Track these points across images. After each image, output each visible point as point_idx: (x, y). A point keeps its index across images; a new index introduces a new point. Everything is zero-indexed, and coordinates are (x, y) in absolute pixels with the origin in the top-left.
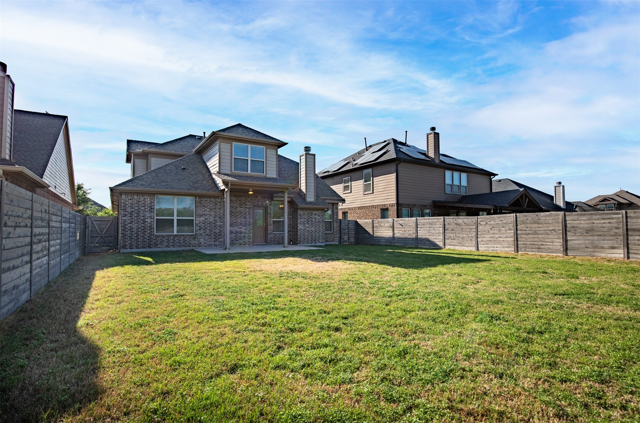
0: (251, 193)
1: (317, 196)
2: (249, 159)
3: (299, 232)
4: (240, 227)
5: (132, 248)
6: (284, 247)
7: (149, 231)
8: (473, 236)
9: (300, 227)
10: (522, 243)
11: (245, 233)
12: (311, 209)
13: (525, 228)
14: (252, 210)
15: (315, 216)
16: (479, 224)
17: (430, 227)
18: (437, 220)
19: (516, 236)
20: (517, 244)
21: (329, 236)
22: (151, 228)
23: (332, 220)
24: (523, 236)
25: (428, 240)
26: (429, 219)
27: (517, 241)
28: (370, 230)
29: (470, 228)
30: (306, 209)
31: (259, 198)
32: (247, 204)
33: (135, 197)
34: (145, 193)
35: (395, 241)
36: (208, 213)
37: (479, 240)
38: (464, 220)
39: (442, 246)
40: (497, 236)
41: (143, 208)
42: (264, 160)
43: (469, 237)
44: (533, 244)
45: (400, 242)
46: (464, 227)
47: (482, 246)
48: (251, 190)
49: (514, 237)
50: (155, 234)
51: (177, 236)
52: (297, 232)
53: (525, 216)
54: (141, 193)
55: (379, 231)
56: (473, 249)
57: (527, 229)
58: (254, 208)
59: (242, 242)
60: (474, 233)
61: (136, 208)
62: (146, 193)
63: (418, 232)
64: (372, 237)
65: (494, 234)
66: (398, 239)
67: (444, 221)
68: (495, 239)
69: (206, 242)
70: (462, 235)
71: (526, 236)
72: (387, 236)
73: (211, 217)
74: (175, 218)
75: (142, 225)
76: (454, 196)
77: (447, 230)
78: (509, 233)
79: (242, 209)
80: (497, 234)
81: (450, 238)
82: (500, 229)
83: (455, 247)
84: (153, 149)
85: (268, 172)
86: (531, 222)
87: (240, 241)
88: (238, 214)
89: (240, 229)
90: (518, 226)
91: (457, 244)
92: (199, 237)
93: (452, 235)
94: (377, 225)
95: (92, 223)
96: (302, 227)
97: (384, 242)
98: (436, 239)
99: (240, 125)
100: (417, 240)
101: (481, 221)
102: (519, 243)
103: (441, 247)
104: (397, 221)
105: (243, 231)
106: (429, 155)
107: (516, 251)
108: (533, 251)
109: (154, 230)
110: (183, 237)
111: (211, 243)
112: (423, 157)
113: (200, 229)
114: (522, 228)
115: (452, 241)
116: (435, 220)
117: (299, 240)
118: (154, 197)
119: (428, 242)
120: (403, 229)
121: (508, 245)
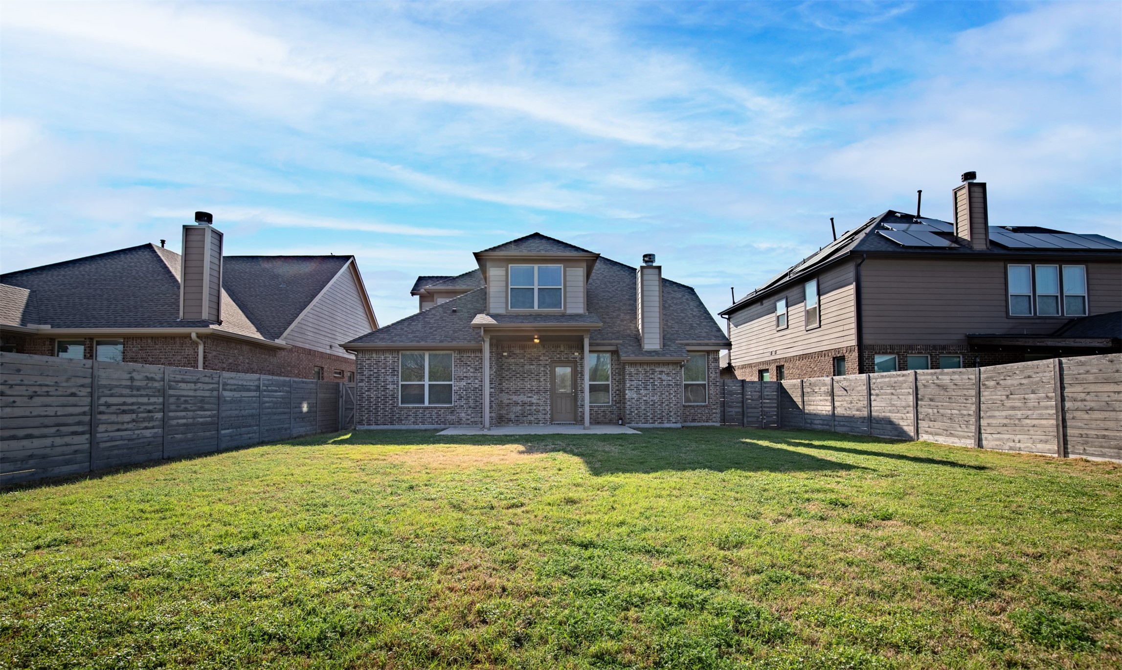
0: (537, 341)
1: (666, 339)
2: (536, 288)
3: (629, 403)
4: (530, 395)
5: (370, 425)
6: (584, 429)
7: (391, 402)
8: (971, 412)
9: (629, 394)
10: (1077, 432)
11: (538, 405)
12: (652, 363)
13: (1083, 396)
14: (549, 369)
15: (660, 376)
16: (984, 385)
17: (892, 394)
18: (903, 378)
19: (1060, 414)
20: (1065, 435)
21: (699, 411)
22: (394, 397)
23: (706, 382)
24: (1078, 414)
25: (890, 422)
26: (889, 377)
27: (1065, 427)
28: (798, 400)
29: (965, 395)
30: (641, 364)
31: (562, 349)
32: (541, 358)
33: (374, 355)
34: (386, 350)
35: (836, 423)
36: (472, 375)
37: (983, 422)
38: (953, 377)
39: (912, 434)
40: (1019, 413)
41: (383, 371)
42: (562, 287)
43: (963, 415)
44: (1104, 437)
45: (844, 426)
46: (954, 394)
47: (989, 436)
48: (536, 337)
49: (1057, 416)
50: (400, 405)
51: (427, 408)
52: (624, 403)
53: (1083, 364)
54: (381, 350)
55: (812, 403)
56: (970, 443)
57: (1088, 398)
58: (554, 364)
59: (532, 419)
60: (973, 408)
61: (375, 371)
62: (388, 350)
63: (873, 403)
64: (802, 412)
65: (1013, 408)
66: (840, 419)
67: (916, 379)
68: (1017, 422)
69: (469, 417)
70: (949, 412)
71: (1086, 416)
72: (824, 412)
73: (476, 381)
74: (427, 383)
75: (383, 393)
76: (1038, 321)
77: (922, 400)
78: (1046, 408)
79: (534, 367)
80: (1019, 409)
81: (927, 419)
82: (1026, 396)
83: (937, 438)
84: (440, 287)
85: (568, 305)
86: (1097, 378)
87: (530, 417)
88: (526, 375)
89: (529, 399)
90: (1066, 390)
91: (940, 431)
92: (458, 411)
93: (930, 411)
94: (809, 390)
95: (346, 391)
96: (635, 396)
97: (820, 424)
98: (903, 419)
99: (537, 235)
100: (871, 420)
101: (988, 379)
102: (1070, 431)
103: (912, 438)
104: (837, 382)
105: (535, 401)
106: (960, 235)
107: (1062, 453)
108: (1103, 455)
109: (398, 400)
110: (436, 411)
111: (476, 419)
112: (944, 243)
113: (460, 398)
114: (1075, 395)
115: (931, 424)
116: (901, 379)
117: (628, 416)
118: (398, 355)
119: (889, 426)
120: (847, 399)
121: (1043, 438)
